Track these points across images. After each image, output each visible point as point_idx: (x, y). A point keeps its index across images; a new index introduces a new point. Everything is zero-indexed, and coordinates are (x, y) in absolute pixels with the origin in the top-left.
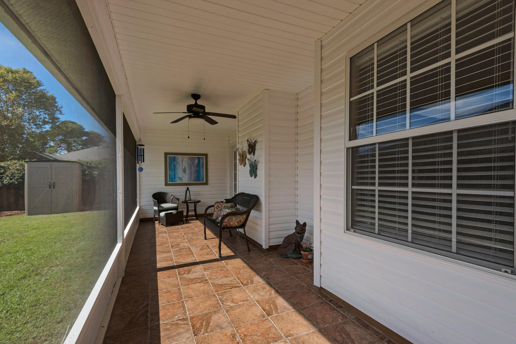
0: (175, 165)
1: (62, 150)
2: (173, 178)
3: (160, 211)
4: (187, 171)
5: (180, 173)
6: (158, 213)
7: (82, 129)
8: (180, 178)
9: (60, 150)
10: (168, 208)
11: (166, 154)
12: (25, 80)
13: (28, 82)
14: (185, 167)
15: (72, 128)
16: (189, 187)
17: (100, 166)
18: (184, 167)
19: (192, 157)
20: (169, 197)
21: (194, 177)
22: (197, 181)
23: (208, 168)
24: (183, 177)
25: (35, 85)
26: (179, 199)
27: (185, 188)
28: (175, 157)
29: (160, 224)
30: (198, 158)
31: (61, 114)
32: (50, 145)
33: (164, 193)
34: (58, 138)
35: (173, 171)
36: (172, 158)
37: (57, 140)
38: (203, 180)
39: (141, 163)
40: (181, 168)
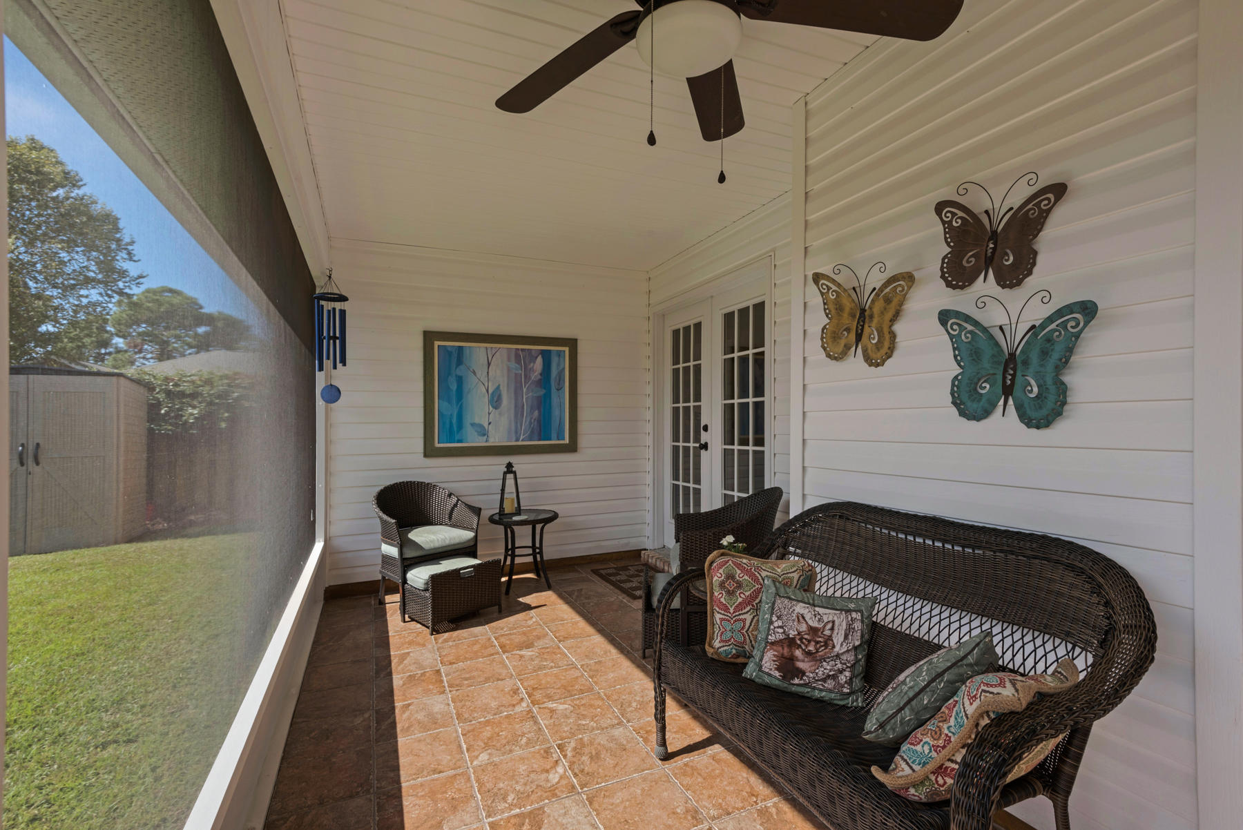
0: (460, 380)
1: (147, 359)
2: (455, 429)
3: (408, 564)
4: (506, 401)
5: (479, 409)
6: (399, 570)
7: (196, 307)
8: (481, 426)
9: (141, 360)
10: (440, 550)
11: (429, 337)
12: (28, 165)
13: (38, 172)
14: (498, 388)
15: (172, 305)
16: (517, 461)
17: (205, 390)
18: (495, 387)
19: (522, 350)
20: (439, 504)
21: (531, 423)
22: (540, 440)
23: (579, 392)
24: (490, 424)
25: (58, 179)
26: (480, 509)
27: (500, 463)
28: (460, 348)
29: (407, 618)
30: (543, 352)
31: (131, 259)
32: (116, 348)
33: (420, 484)
34: (137, 330)
35: (454, 402)
36: (450, 354)
37: (134, 334)
38: (560, 436)
39: (335, 367)
40: (484, 390)
